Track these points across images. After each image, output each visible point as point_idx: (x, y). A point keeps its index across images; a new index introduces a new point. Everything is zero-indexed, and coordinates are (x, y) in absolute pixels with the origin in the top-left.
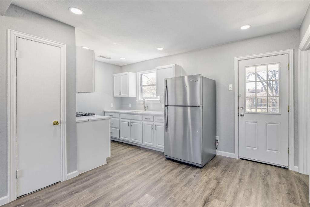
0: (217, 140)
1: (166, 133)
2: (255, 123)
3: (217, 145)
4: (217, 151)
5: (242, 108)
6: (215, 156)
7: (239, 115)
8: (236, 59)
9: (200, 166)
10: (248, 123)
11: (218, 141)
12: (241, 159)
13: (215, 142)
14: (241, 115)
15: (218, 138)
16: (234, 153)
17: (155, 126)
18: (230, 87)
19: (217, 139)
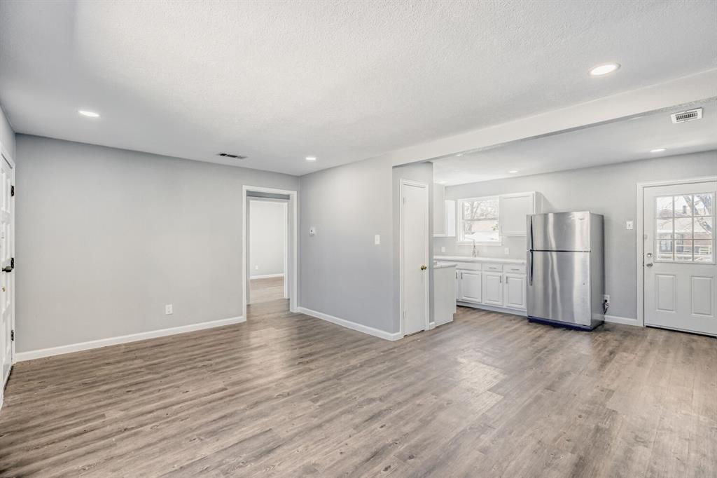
0: (606, 301)
1: (530, 287)
2: (672, 276)
3: (606, 307)
4: (606, 316)
5: (651, 254)
6: (603, 323)
7: (645, 266)
8: (640, 185)
9: (589, 328)
10: (660, 276)
11: (608, 302)
12: (647, 327)
13: (603, 302)
14: (649, 265)
15: (607, 297)
16: (636, 318)
17: (507, 278)
18: (629, 225)
19: (606, 299)
